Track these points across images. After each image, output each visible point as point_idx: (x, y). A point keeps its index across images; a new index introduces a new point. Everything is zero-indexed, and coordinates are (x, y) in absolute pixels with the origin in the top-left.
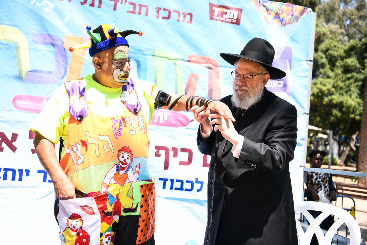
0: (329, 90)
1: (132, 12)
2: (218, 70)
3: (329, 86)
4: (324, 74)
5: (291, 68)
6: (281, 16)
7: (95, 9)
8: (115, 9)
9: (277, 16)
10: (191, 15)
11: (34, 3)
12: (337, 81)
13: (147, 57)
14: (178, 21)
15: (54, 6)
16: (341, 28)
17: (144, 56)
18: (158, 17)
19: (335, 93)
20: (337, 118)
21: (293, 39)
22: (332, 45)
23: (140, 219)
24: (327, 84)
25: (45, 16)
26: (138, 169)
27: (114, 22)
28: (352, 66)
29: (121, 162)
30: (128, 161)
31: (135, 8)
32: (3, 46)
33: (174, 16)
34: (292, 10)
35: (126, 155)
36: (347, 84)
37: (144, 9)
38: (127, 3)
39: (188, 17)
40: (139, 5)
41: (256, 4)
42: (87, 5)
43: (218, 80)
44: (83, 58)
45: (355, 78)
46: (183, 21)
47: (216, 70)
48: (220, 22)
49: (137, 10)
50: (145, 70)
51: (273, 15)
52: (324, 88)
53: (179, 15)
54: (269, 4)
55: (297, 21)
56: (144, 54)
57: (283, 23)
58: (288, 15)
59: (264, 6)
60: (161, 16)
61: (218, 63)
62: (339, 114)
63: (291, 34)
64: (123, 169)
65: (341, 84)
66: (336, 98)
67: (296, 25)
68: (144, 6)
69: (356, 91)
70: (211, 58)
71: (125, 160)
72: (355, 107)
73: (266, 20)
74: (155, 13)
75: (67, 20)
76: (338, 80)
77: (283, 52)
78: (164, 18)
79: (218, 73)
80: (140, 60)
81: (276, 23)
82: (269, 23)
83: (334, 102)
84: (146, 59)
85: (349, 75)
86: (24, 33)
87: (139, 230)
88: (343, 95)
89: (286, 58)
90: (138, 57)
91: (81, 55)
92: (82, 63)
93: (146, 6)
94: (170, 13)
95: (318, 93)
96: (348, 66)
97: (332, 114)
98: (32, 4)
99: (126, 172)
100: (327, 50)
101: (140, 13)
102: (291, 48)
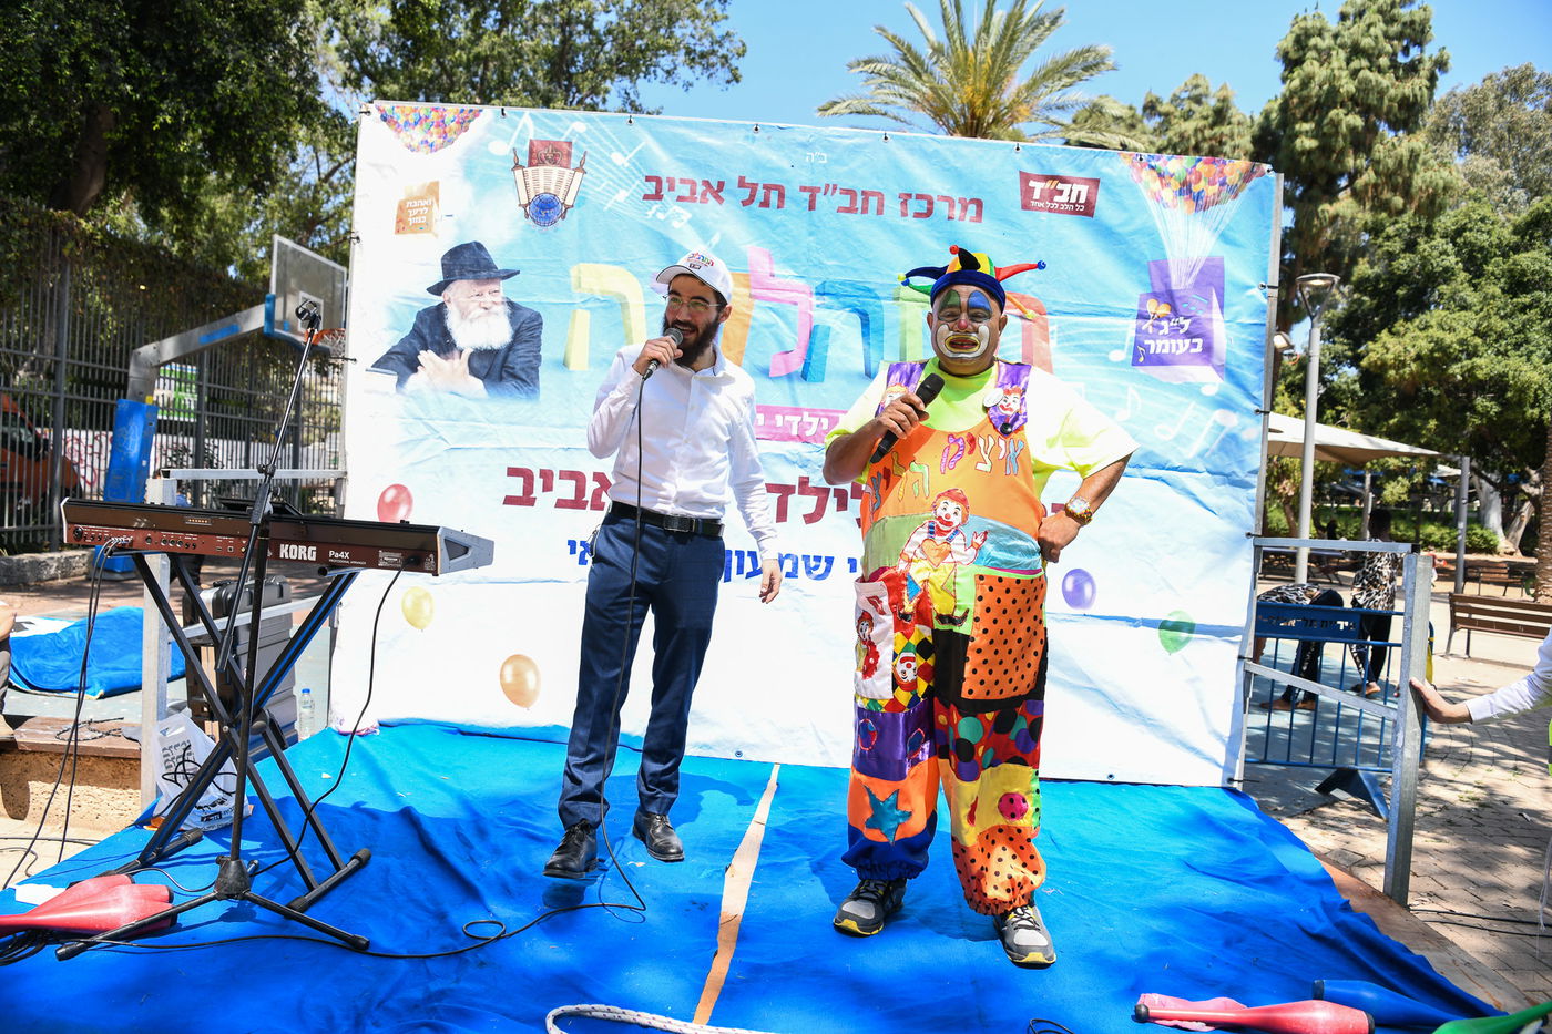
0: (1462, 342)
1: (848, 210)
2: (1046, 321)
3: (1465, 332)
4: (1452, 298)
5: (1222, 307)
6: (1195, 188)
7: (771, 213)
8: (812, 207)
9: (1185, 188)
10: (979, 203)
11: (654, 215)
12: (1488, 316)
13: (883, 302)
14: (950, 218)
15: (690, 216)
16: (1503, 165)
17: (878, 302)
18: (904, 214)
19: (1481, 349)
20: (1490, 419)
21: (1225, 238)
22: (1475, 216)
23: (970, 643)
24: (1459, 327)
25: (675, 238)
26: (979, 541)
27: (811, 234)
28: (1533, 273)
29: (940, 518)
30: (956, 520)
31: (853, 201)
32: (598, 304)
33: (941, 208)
34: (1221, 172)
35: (952, 506)
36: (1518, 326)
37: (873, 201)
38: (838, 191)
39: (972, 208)
40: (864, 193)
41: (1133, 166)
42: (755, 205)
43: (1044, 344)
44: (749, 316)
45: (1543, 305)
46: (962, 219)
47: (1041, 322)
48: (1046, 213)
49: (859, 205)
50: (880, 331)
51: (1175, 185)
52: (1449, 338)
53: (952, 206)
54: (1165, 163)
55: (1236, 196)
56: (877, 298)
57: (1199, 203)
58: (1212, 183)
59: (1153, 168)
60: (911, 212)
61: (1046, 306)
62: (1495, 409)
63: (1222, 227)
64: (941, 532)
65: (1500, 325)
66: (1487, 364)
67: (1231, 207)
68: (873, 194)
69: (1545, 343)
70: (1029, 294)
71: (947, 516)
72: (1541, 387)
73: (1158, 199)
74: (899, 207)
75: (716, 239)
76: (1492, 312)
77: (1201, 271)
78: (918, 215)
79: (1045, 328)
80: (869, 310)
81: (1183, 206)
82: (1165, 206)
83: (1480, 374)
84: (881, 306)
85: (1526, 299)
86: (637, 275)
87: (968, 668)
88: (1505, 354)
89: (1211, 284)
90: (864, 303)
91: (745, 310)
92: (747, 326)
93: (879, 195)
94: (931, 203)
95: (1432, 351)
96: (1523, 273)
97: (1473, 410)
98: (650, 216)
99: (950, 539)
100: (1460, 231)
101: (865, 210)
102: (1222, 259)
